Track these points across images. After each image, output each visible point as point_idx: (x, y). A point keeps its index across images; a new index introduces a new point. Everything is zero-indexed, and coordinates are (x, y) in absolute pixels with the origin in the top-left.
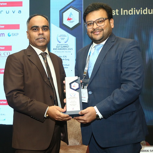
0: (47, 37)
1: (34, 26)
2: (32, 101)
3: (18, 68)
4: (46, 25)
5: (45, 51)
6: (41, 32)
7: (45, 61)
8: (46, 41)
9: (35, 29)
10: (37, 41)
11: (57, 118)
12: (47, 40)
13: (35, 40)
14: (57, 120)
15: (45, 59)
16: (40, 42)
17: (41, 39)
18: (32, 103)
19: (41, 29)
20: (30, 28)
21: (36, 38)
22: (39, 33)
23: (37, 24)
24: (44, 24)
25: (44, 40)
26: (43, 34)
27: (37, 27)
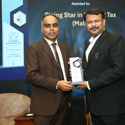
0: (57, 32)
1: (47, 23)
2: (46, 78)
3: (35, 55)
4: (56, 23)
5: (55, 42)
6: (52, 28)
7: (55, 50)
8: (55, 35)
9: (48, 26)
10: (49, 35)
11: (65, 88)
12: (57, 34)
13: (47, 34)
14: (64, 90)
15: (55, 48)
16: (51, 36)
17: (52, 34)
18: (46, 79)
19: (52, 26)
20: (44, 25)
21: (48, 33)
22: (50, 29)
23: (49, 23)
24: (54, 22)
25: (54, 34)
26: (53, 30)
27: (49, 24)
